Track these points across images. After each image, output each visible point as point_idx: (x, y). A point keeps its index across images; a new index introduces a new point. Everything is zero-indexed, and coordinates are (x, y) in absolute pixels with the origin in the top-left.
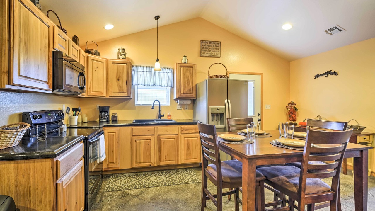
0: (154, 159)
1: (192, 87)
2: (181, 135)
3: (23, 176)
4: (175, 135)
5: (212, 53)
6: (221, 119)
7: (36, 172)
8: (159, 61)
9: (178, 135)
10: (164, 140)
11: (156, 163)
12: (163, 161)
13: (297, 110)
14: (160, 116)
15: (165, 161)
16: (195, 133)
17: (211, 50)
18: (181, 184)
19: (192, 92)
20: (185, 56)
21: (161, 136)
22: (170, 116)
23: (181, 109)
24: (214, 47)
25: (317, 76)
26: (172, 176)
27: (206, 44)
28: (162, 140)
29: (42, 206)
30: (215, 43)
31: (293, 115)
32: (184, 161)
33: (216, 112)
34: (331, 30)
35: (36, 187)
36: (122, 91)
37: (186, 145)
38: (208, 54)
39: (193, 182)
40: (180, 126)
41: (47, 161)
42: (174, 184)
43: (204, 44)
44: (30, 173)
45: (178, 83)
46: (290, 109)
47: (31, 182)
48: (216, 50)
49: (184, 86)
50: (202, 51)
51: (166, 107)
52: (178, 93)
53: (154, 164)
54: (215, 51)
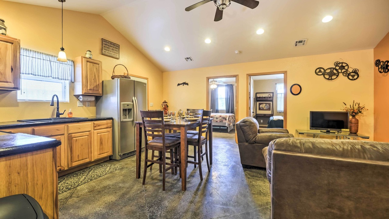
0: (65, 162)
1: (99, 84)
2: (93, 132)
3: (19, 173)
4: (88, 132)
5: (112, 54)
6: (129, 114)
7: (35, 166)
8: (64, 51)
9: (90, 132)
10: (76, 138)
11: (67, 166)
12: (76, 161)
13: (168, 106)
14: (58, 115)
15: (78, 161)
16: (107, 128)
17: (111, 50)
18: (106, 174)
19: (99, 89)
20: (90, 51)
21: (73, 135)
22: (71, 113)
23: (82, 106)
24: (114, 49)
25: (179, 85)
26: (90, 173)
27: (107, 44)
28: (74, 139)
29: (42, 201)
30: (114, 45)
31: (166, 110)
32: (97, 157)
33: (127, 108)
34: (188, 58)
35: (36, 183)
36: (5, 81)
37: (99, 140)
38: (109, 53)
39: (116, 170)
40: (93, 122)
41: (47, 152)
42: (100, 177)
43: (106, 43)
44: (28, 167)
45: (84, 78)
46: (164, 106)
47: (29, 179)
48: (116, 52)
49: (91, 82)
50: (103, 49)
51: (64, 103)
52: (84, 89)
53: (64, 167)
54: (114, 52)
